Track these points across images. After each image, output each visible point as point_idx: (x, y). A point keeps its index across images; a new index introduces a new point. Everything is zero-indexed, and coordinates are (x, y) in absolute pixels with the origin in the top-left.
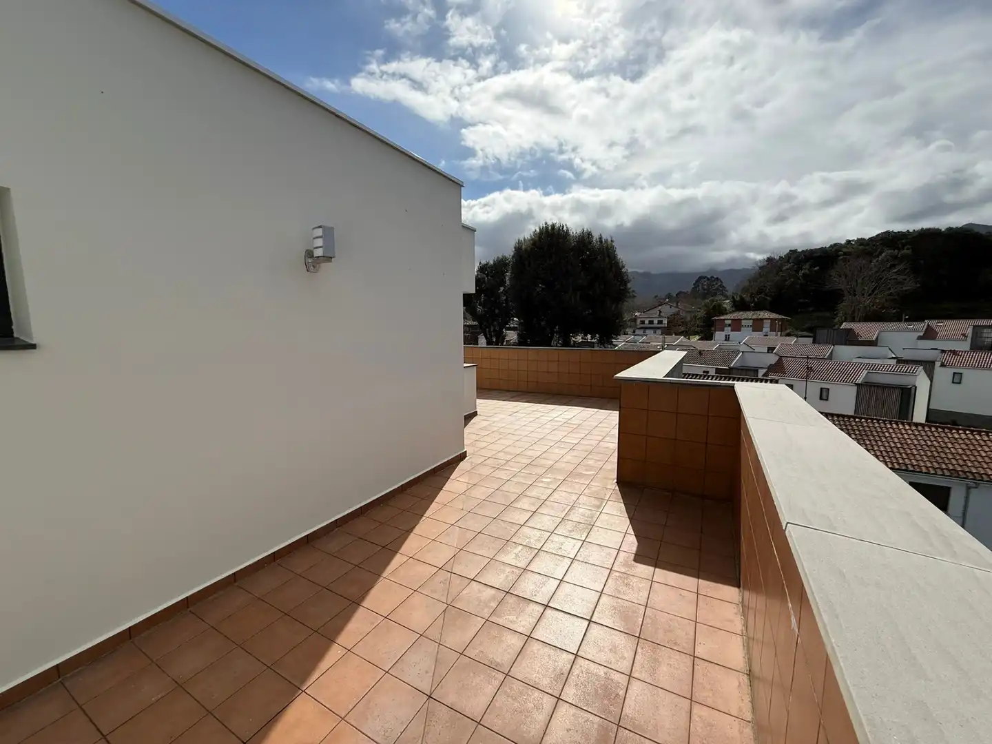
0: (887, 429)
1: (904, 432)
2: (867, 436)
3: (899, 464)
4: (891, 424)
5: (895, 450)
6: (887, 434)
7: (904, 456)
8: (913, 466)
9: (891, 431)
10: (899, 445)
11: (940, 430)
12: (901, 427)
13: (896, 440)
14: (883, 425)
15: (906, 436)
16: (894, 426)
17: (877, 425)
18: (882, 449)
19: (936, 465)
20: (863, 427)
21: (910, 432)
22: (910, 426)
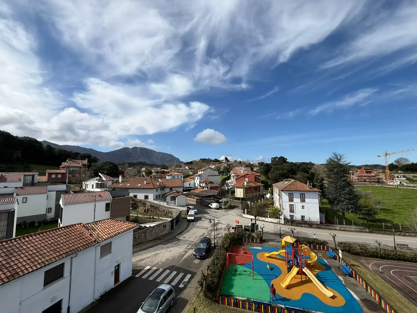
0: (23, 243)
1: (33, 241)
2: (11, 254)
3: (39, 264)
4: (24, 239)
5: (34, 256)
6: (25, 247)
7: (40, 257)
8: (47, 261)
9: (26, 243)
10: (35, 251)
11: (51, 232)
12: (31, 238)
13: (32, 249)
14: (19, 242)
15: (36, 243)
16: (27, 239)
17: (15, 243)
18: (25, 259)
19: (58, 254)
20: (6, 248)
21: (37, 240)
22: (36, 236)
